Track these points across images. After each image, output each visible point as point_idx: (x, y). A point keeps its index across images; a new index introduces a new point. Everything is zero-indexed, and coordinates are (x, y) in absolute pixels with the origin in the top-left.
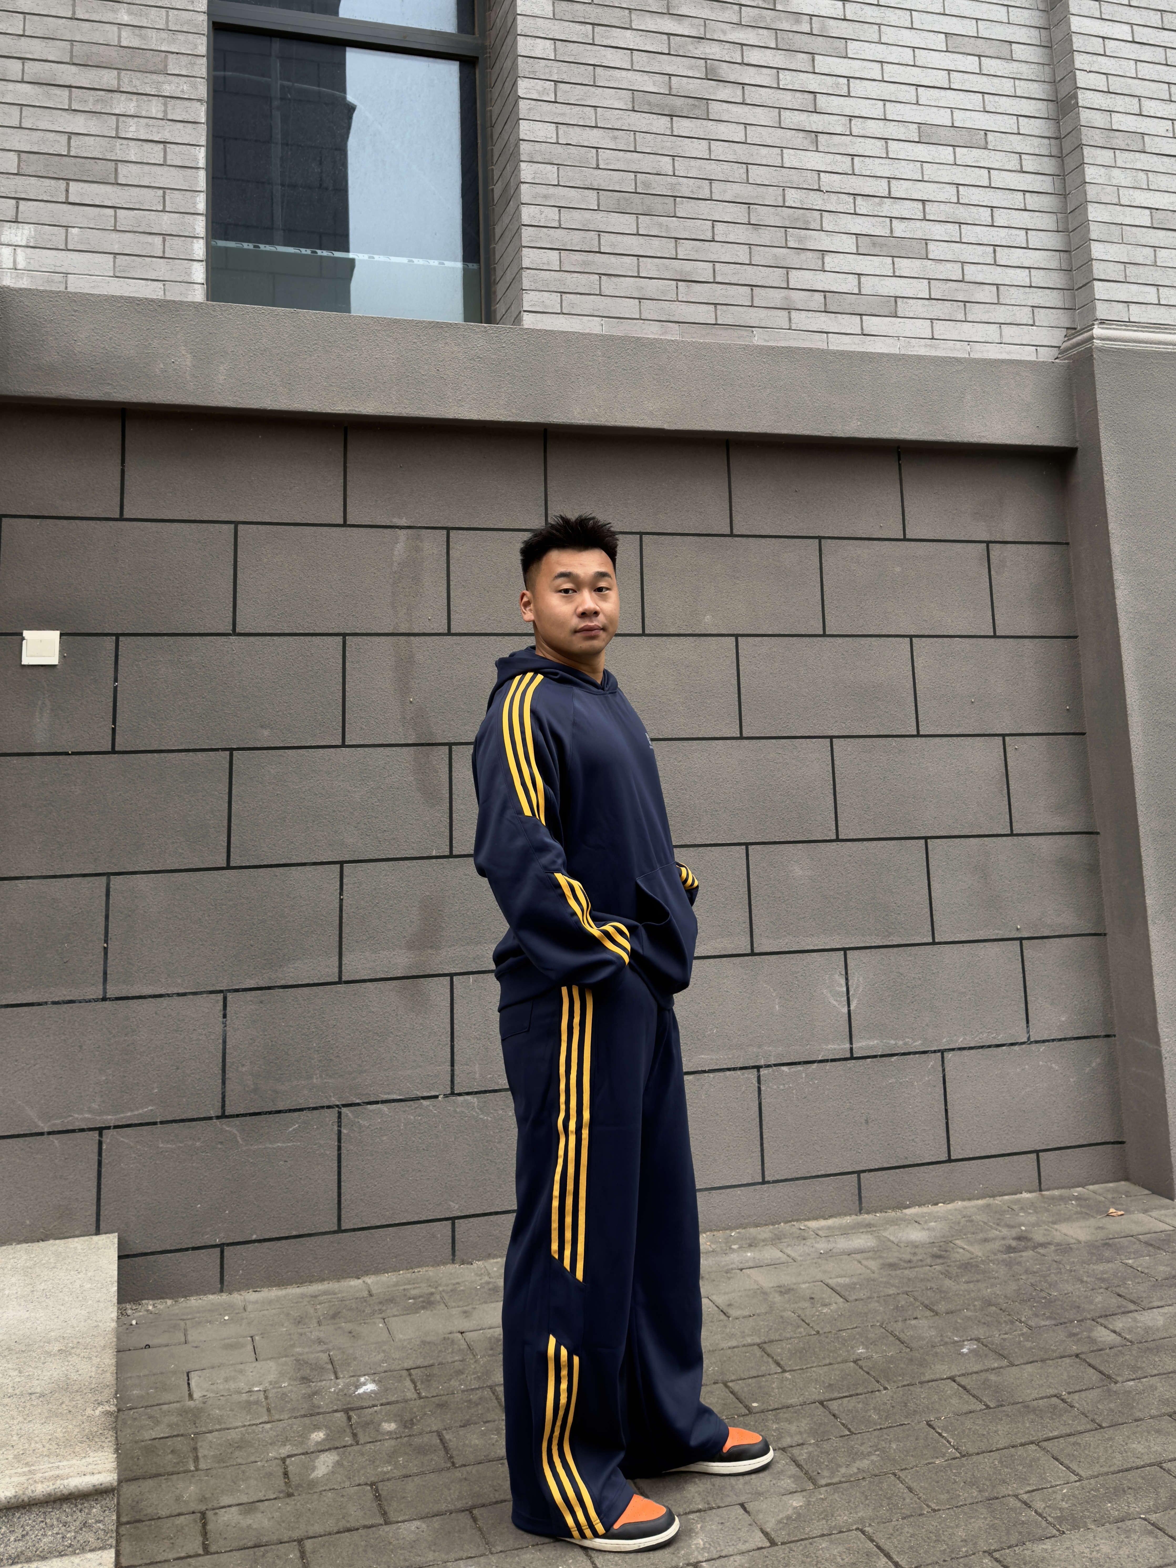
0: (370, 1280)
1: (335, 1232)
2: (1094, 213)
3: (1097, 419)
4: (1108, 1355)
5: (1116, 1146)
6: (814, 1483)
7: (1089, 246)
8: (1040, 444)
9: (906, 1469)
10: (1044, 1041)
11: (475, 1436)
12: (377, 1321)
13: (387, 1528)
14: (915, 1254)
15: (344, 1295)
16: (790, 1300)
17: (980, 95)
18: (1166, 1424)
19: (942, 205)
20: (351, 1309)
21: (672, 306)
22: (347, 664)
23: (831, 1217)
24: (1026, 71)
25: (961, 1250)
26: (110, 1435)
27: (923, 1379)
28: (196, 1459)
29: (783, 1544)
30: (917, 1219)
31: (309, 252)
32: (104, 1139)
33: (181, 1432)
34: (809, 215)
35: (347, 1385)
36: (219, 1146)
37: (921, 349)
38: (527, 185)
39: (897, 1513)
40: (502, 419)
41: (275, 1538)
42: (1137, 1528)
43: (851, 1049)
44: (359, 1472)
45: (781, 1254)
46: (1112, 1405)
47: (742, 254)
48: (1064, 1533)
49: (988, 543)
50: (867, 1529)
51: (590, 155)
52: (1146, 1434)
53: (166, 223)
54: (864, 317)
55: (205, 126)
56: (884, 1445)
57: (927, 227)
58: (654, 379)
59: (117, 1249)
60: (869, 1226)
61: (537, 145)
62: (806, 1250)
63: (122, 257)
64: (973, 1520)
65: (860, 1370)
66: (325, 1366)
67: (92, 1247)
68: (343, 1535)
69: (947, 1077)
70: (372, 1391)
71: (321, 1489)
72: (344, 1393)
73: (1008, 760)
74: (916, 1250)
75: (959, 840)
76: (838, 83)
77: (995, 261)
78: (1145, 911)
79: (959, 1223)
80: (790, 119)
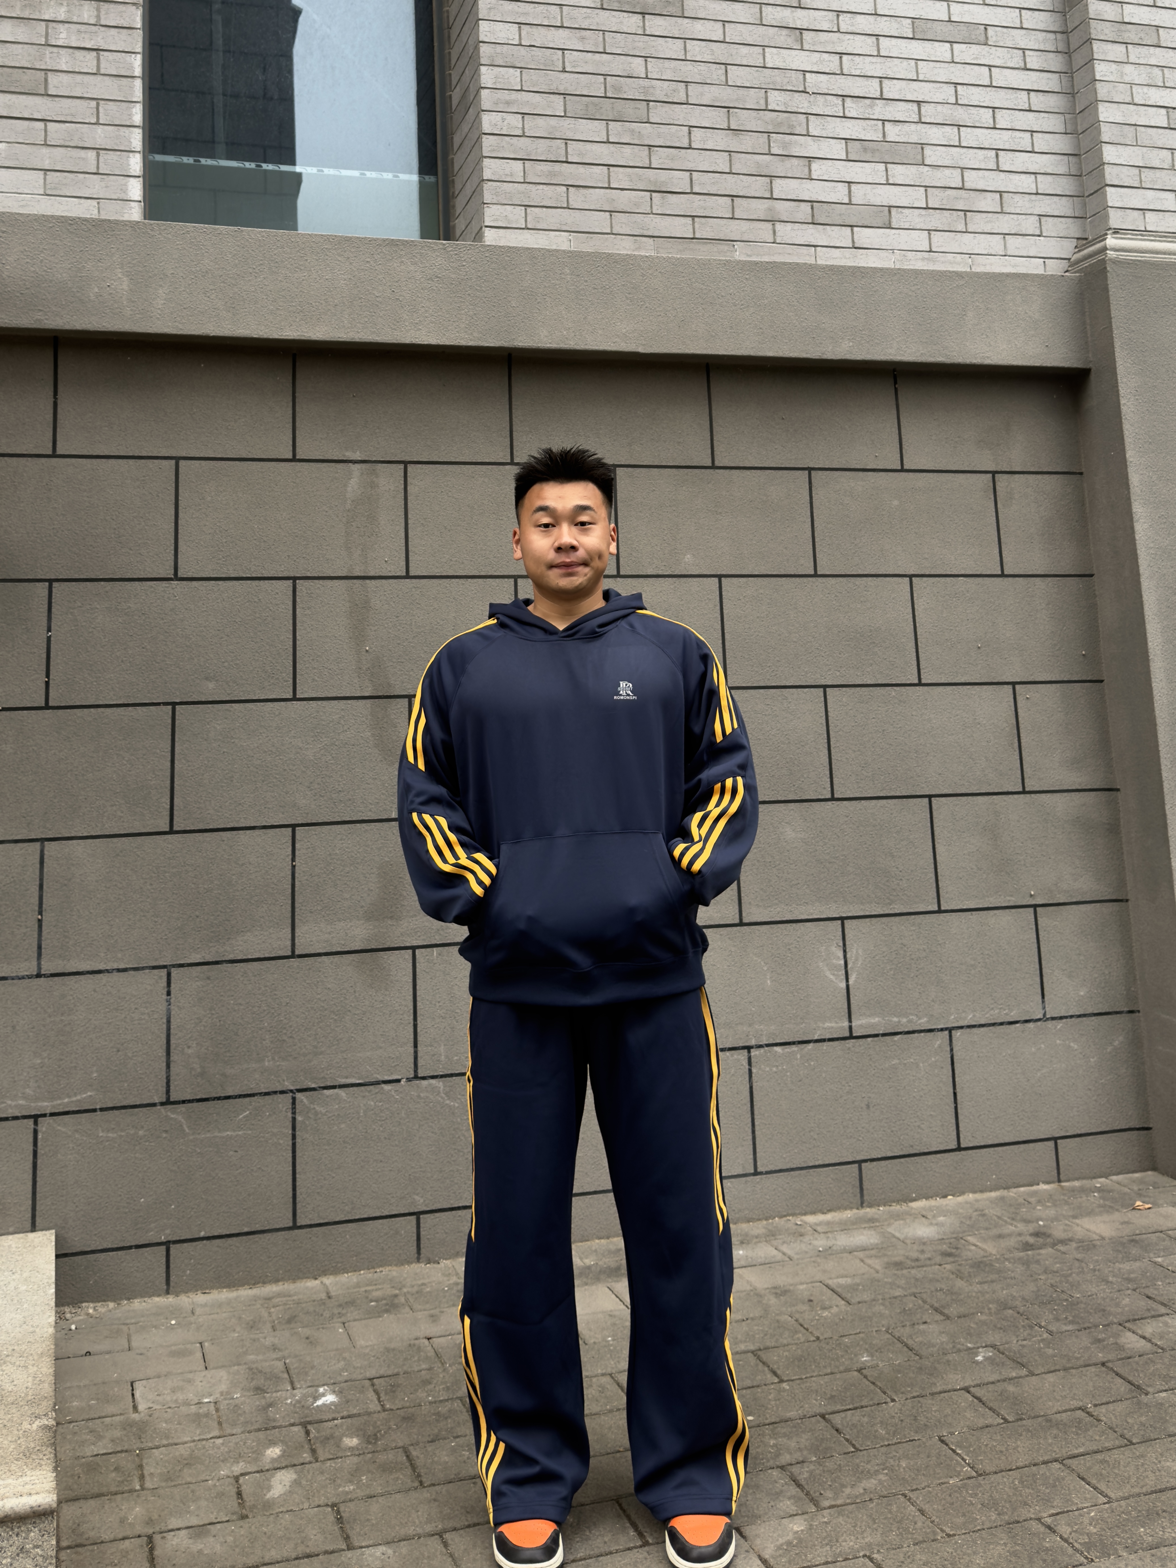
0: (328, 1280)
1: (289, 1229)
2: (1105, 113)
3: (1113, 337)
4: (1137, 1363)
5: (1142, 1132)
6: (816, 1504)
7: (1101, 149)
8: (1049, 365)
9: (917, 1489)
10: (1061, 1018)
11: (444, 1453)
12: (337, 1325)
13: (349, 1554)
14: (923, 1252)
15: (301, 1296)
16: (786, 1302)
19: (939, 107)
20: (307, 1313)
21: (646, 220)
22: (298, 610)
23: (830, 1211)
25: (973, 1248)
26: (49, 1452)
27: (934, 1390)
28: (142, 1477)
30: (924, 1213)
31: (253, 165)
32: (39, 1128)
33: (125, 1449)
34: (794, 119)
35: (305, 1397)
36: (164, 1135)
37: (917, 263)
38: (487, 91)
39: (907, 1539)
40: (463, 343)
41: (228, 1565)
42: (1173, 1555)
43: (850, 1028)
44: (318, 1492)
45: (775, 1252)
46: (1143, 1419)
47: (721, 162)
48: (1092, 1560)
49: (994, 473)
50: (875, 1556)
51: (555, 58)
53: (100, 136)
54: (855, 229)
55: (141, 32)
56: (892, 1463)
57: (923, 130)
58: (627, 299)
59: (54, 1248)
60: (871, 1221)
61: (498, 47)
62: (804, 1247)
63: (53, 173)
64: (992, 1546)
65: (865, 1380)
66: (281, 1375)
67: (28, 1245)
68: (302, 1561)
69: (955, 1058)
70: (332, 1403)
71: (278, 1510)
72: (301, 1405)
73: (1019, 710)
74: (924, 1248)
75: (966, 798)
77: (998, 166)
78: (1171, 874)
79: (970, 1218)
80: (773, 15)
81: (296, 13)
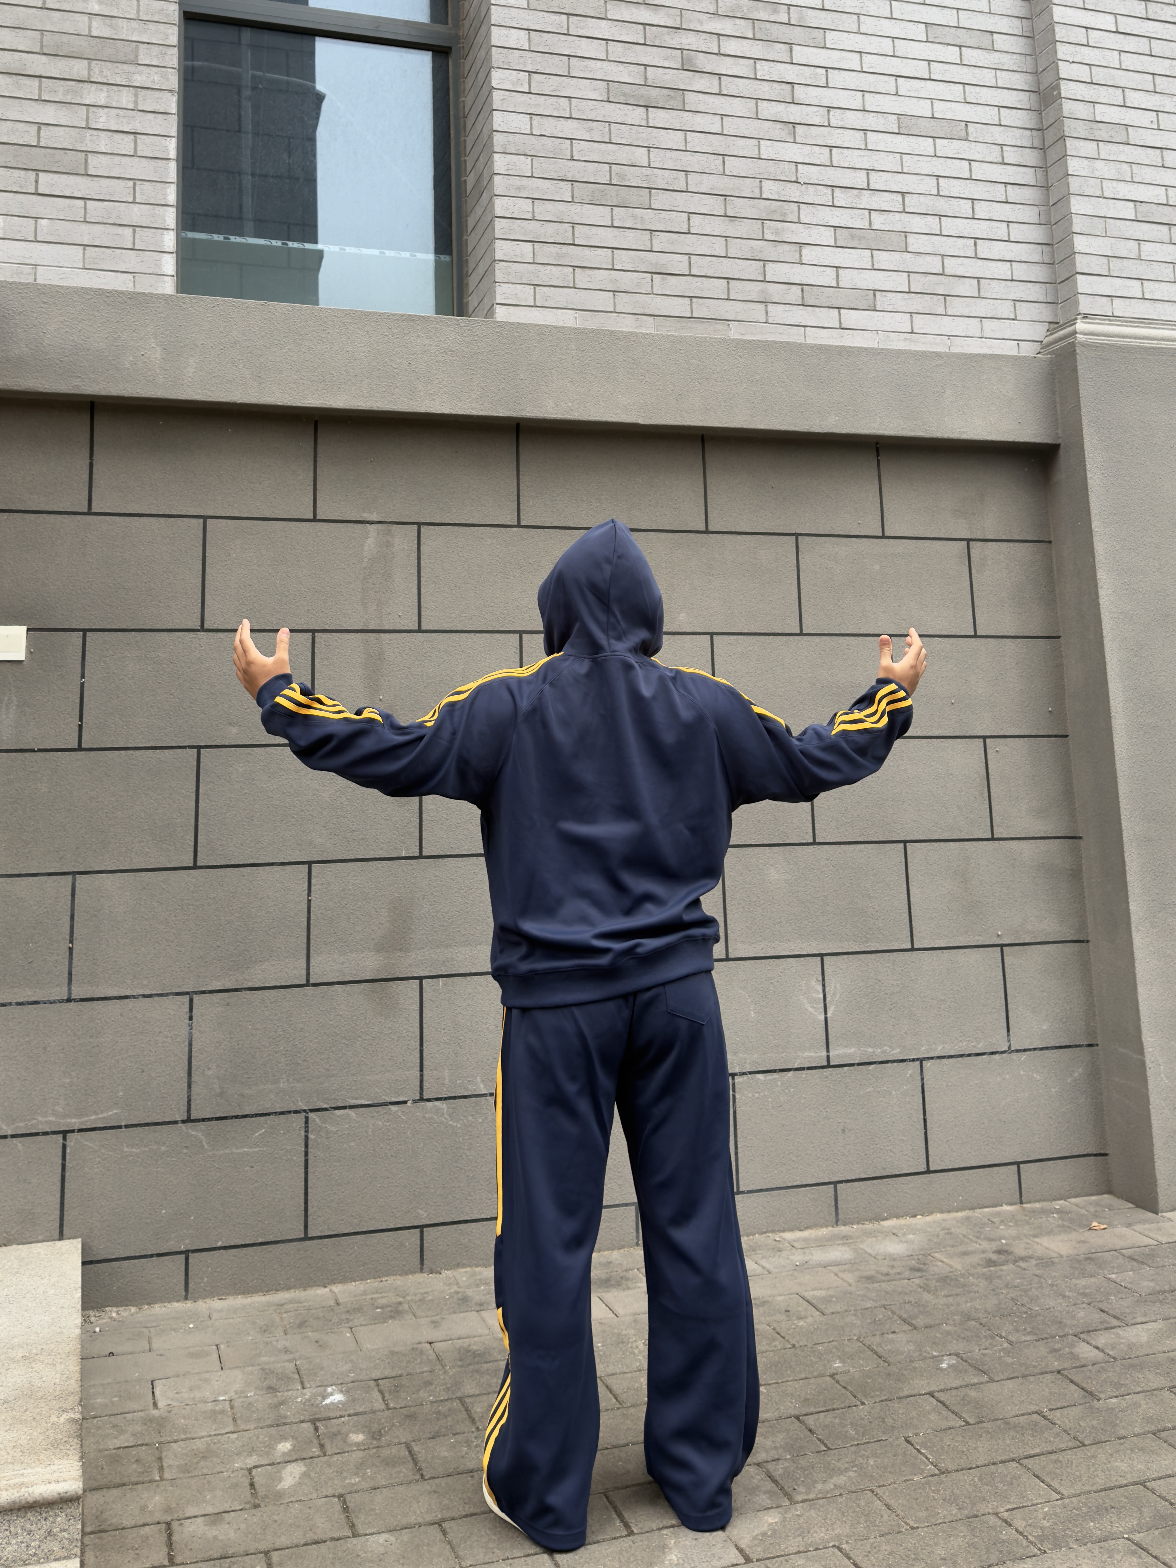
0: (337, 1288)
1: (301, 1239)
2: (1077, 205)
3: (1081, 415)
4: (1090, 1371)
5: (1099, 1158)
6: (790, 1498)
7: (1072, 240)
8: (1021, 440)
9: (884, 1485)
10: (1025, 1050)
11: (444, 1448)
12: (345, 1329)
13: (355, 1541)
14: (893, 1267)
15: (311, 1303)
16: (765, 1312)
17: (961, 86)
18: (1149, 1442)
19: (922, 198)
20: (318, 1318)
21: (647, 299)
22: (316, 661)
23: (807, 1228)
24: (1008, 61)
25: (940, 1263)
26: (75, 1443)
27: (901, 1394)
28: (161, 1469)
29: (757, 1560)
30: (895, 1231)
31: (279, 243)
32: (68, 1143)
33: (146, 1441)
34: (786, 207)
35: (314, 1396)
36: (185, 1151)
37: (899, 343)
38: (500, 176)
39: (874, 1531)
40: (474, 413)
41: (241, 1549)
42: (1120, 1548)
43: (828, 1057)
44: (326, 1483)
45: (756, 1266)
46: (1095, 1423)
47: (718, 246)
48: (1045, 1552)
49: (968, 541)
50: (844, 1546)
51: (564, 146)
52: (1129, 1452)
53: (136, 214)
54: (842, 311)
55: (176, 117)
56: (861, 1461)
57: (907, 219)
58: (628, 373)
59: (80, 1255)
60: (845, 1239)
61: (511, 136)
62: (783, 1261)
63: (92, 248)
64: (952, 1538)
65: (837, 1385)
66: (291, 1375)
67: (56, 1252)
68: (310, 1547)
69: (926, 1087)
70: (340, 1402)
71: (288, 1500)
72: (310, 1403)
73: (989, 763)
74: (894, 1263)
75: (938, 843)
76: (816, 74)
77: (976, 254)
78: (1129, 917)
79: (938, 1236)
80: (767, 110)
81: (320, 98)
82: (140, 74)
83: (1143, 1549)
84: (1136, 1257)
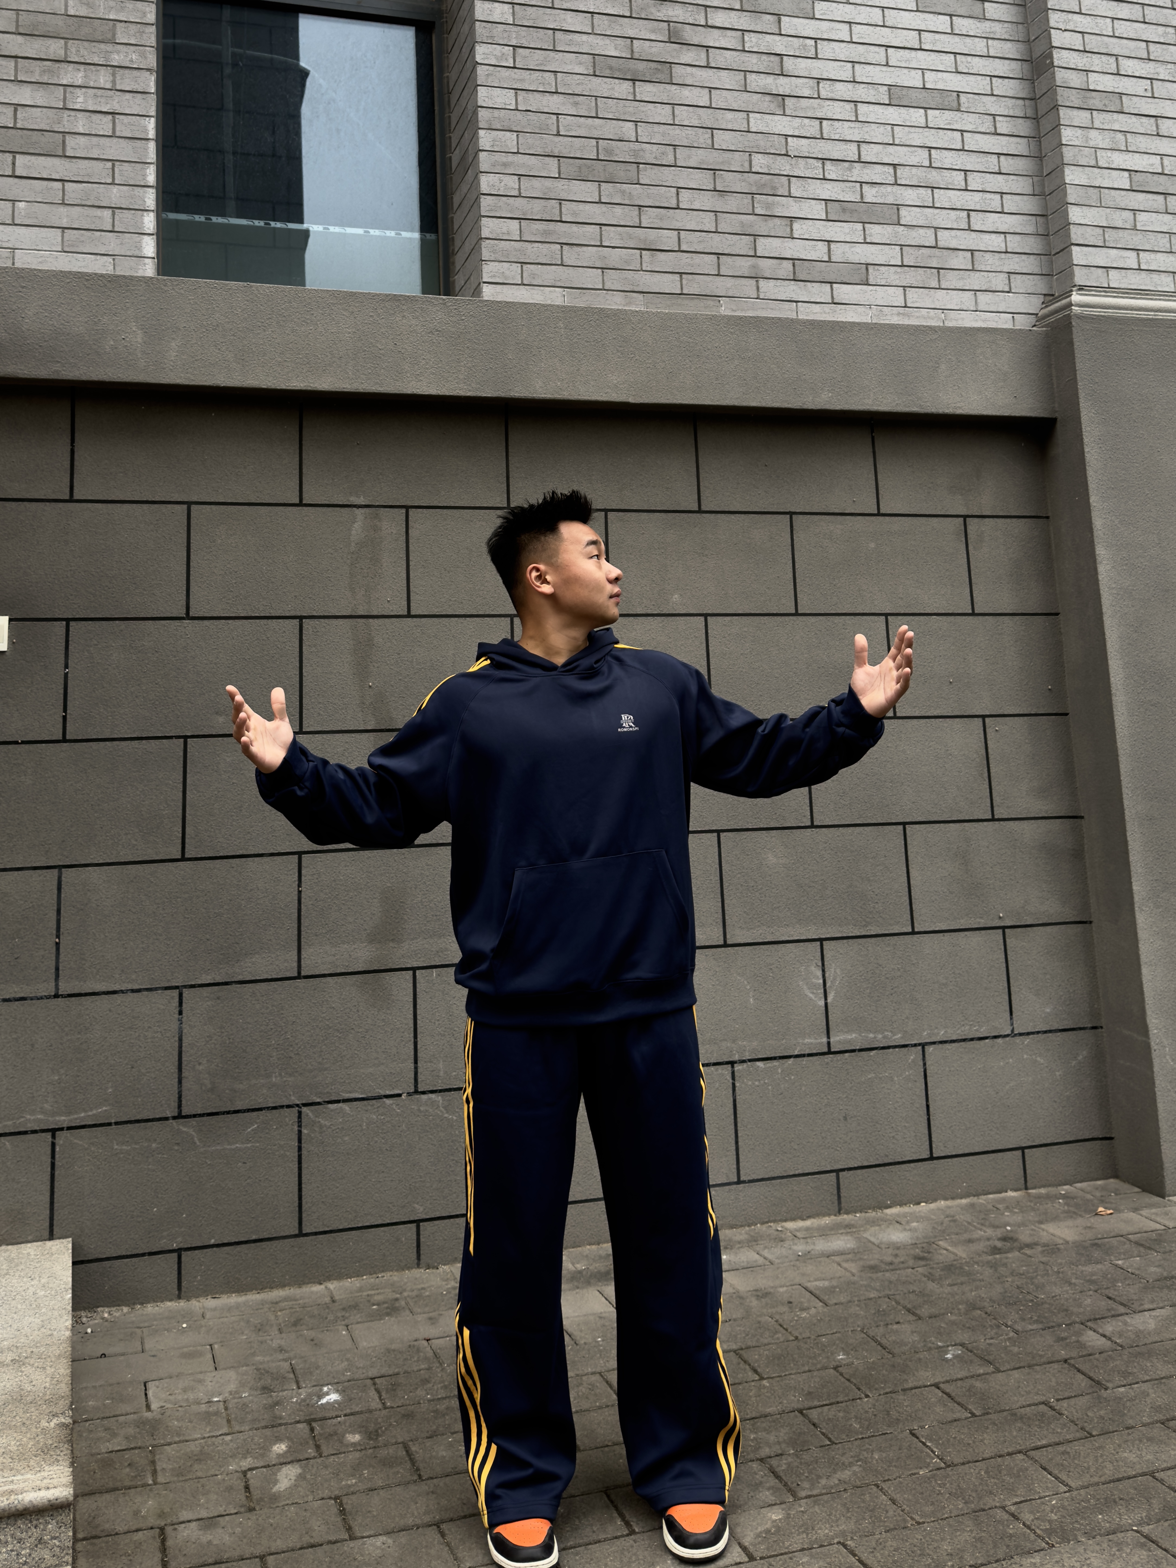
0: (332, 1285)
1: (295, 1236)
2: (1071, 176)
3: (1077, 389)
4: (1098, 1360)
5: (1104, 1142)
6: (794, 1494)
7: (1067, 210)
8: (1017, 415)
9: (889, 1480)
10: (1028, 1034)
11: (442, 1448)
12: (340, 1328)
13: (352, 1544)
14: (896, 1256)
15: (307, 1301)
16: (767, 1304)
17: (952, 55)
18: (1157, 1431)
19: (914, 170)
20: (313, 1316)
21: (636, 276)
22: (304, 648)
23: (809, 1217)
24: (999, 30)
25: (945, 1252)
26: (66, 1448)
27: (906, 1386)
28: (154, 1473)
29: (761, 1558)
30: (899, 1219)
31: (262, 223)
32: (57, 1141)
33: (139, 1444)
34: (777, 181)
35: (310, 1395)
36: (176, 1148)
37: (893, 318)
38: (485, 153)
39: (879, 1527)
40: (462, 393)
41: (236, 1554)
42: (1129, 1540)
43: (829, 1043)
44: (322, 1485)
45: (757, 1256)
46: (1102, 1413)
47: (708, 222)
48: (1053, 1546)
49: (965, 517)
50: (849, 1543)
51: (550, 122)
52: (1138, 1442)
53: (116, 196)
54: (835, 285)
55: (155, 96)
56: (866, 1455)
57: (899, 192)
58: (618, 351)
59: (71, 1255)
60: (848, 1227)
61: (496, 112)
62: (784, 1252)
63: (70, 231)
64: (958, 1533)
65: (840, 1377)
66: (287, 1375)
67: (46, 1253)
68: (306, 1551)
69: (928, 1072)
70: (335, 1402)
71: (283, 1503)
72: (306, 1403)
73: (988, 742)
74: (897, 1252)
75: (938, 825)
76: (806, 45)
77: (969, 226)
78: (1132, 897)
79: (942, 1223)
80: (756, 82)
81: (304, 74)
82: (118, 52)
83: (1153, 1542)
84: (1144, 1243)
